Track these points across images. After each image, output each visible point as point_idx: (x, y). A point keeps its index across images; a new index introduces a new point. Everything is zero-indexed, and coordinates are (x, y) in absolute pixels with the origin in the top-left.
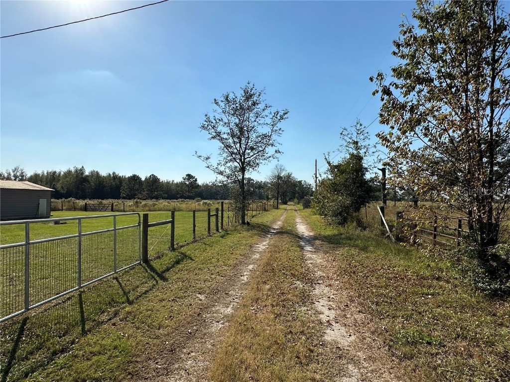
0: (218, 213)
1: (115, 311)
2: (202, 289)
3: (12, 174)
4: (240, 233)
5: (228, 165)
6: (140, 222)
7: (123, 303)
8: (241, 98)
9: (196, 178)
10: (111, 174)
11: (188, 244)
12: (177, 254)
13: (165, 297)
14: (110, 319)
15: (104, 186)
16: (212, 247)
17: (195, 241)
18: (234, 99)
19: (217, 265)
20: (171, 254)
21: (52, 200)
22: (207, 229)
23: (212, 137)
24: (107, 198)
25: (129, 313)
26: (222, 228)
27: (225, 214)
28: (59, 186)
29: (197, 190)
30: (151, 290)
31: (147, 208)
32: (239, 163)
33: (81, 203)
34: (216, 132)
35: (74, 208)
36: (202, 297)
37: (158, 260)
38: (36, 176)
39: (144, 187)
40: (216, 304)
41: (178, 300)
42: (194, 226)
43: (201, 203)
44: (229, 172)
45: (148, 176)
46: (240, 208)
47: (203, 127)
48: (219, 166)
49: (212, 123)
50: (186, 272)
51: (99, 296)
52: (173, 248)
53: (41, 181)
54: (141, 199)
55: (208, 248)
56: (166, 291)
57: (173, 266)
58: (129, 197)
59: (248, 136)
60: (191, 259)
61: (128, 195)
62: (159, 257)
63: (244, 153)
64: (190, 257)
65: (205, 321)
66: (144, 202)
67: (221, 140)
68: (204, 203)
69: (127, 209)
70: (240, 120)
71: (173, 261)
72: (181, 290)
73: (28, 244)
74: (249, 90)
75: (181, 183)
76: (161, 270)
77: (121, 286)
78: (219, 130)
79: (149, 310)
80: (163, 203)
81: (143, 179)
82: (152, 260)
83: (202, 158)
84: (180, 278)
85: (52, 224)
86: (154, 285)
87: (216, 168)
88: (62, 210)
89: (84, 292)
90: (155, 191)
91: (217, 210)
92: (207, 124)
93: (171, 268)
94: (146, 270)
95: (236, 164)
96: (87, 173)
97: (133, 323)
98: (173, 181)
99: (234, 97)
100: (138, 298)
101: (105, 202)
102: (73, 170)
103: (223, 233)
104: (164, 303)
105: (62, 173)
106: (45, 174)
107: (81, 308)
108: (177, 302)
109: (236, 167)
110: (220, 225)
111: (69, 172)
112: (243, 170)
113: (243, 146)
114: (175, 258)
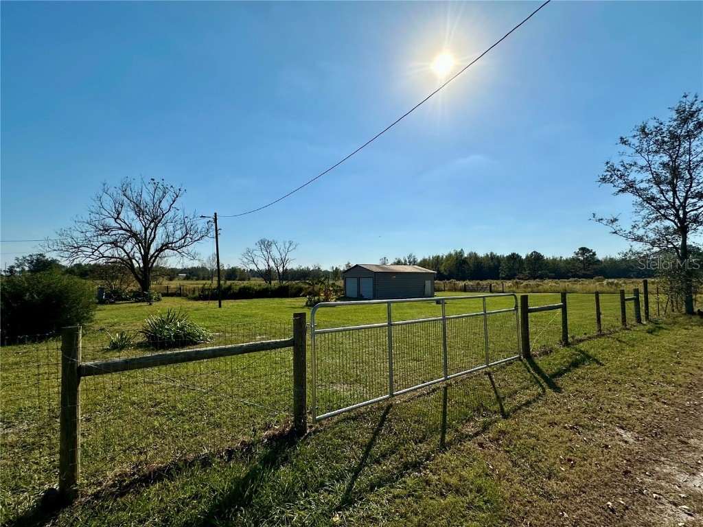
0: (638, 296)
1: (484, 422)
2: (625, 420)
3: (407, 260)
4: (685, 329)
5: (652, 226)
6: (516, 306)
7: (495, 412)
8: (671, 124)
9: (593, 251)
10: (489, 254)
11: (590, 338)
12: (573, 351)
13: (558, 418)
14: (476, 434)
15: (482, 267)
16: (633, 346)
17: (601, 335)
18: (656, 128)
19: (649, 379)
20: (564, 351)
21: (435, 282)
22: (620, 319)
23: (620, 191)
24: (486, 279)
25: (502, 432)
26: (647, 318)
27: (652, 298)
28: (442, 269)
29: (595, 267)
30: (534, 401)
31: (529, 290)
32: (673, 221)
33: (461, 284)
34: (625, 183)
35: (455, 289)
36: (627, 436)
37: (545, 357)
38: (424, 260)
39: (525, 266)
40: (662, 459)
41: (581, 429)
42: (599, 314)
43: (605, 282)
44: (654, 237)
45: (530, 253)
46: (680, 289)
47: (604, 179)
48: (635, 229)
49: (619, 170)
50: (591, 383)
51: (467, 395)
52: (565, 342)
53: (428, 265)
54: (522, 279)
55: (627, 350)
56: (559, 409)
57: (568, 370)
58: (509, 278)
59: (691, 178)
60: (598, 362)
61: (507, 275)
62: (546, 353)
63: (683, 205)
64: (595, 360)
65: (641, 492)
66: (525, 283)
67: (637, 192)
68: (608, 283)
69: (506, 290)
70: (671, 157)
71: (568, 362)
72: (585, 412)
73: (390, 325)
74: (687, 107)
75: (573, 259)
76: (550, 372)
77: (494, 387)
78: (631, 178)
79: (534, 436)
80: (549, 283)
81: (524, 257)
82: (535, 356)
83: (605, 222)
84: (581, 392)
85: (434, 304)
86: (540, 395)
87: (630, 232)
88: (444, 291)
89: (450, 385)
90: (538, 270)
91: (636, 292)
92: (610, 174)
93: (565, 371)
94: (528, 368)
95: (667, 223)
96: (466, 255)
97: (507, 452)
98: (561, 257)
99: (657, 125)
100: (516, 410)
101: (484, 283)
102: (453, 253)
103: (650, 326)
104: (556, 430)
105: (444, 257)
106: (431, 258)
107: (445, 407)
108: (579, 433)
109: (667, 228)
110: (643, 314)
111: (450, 255)
112: (683, 230)
113: (681, 195)
114: (570, 357)
